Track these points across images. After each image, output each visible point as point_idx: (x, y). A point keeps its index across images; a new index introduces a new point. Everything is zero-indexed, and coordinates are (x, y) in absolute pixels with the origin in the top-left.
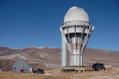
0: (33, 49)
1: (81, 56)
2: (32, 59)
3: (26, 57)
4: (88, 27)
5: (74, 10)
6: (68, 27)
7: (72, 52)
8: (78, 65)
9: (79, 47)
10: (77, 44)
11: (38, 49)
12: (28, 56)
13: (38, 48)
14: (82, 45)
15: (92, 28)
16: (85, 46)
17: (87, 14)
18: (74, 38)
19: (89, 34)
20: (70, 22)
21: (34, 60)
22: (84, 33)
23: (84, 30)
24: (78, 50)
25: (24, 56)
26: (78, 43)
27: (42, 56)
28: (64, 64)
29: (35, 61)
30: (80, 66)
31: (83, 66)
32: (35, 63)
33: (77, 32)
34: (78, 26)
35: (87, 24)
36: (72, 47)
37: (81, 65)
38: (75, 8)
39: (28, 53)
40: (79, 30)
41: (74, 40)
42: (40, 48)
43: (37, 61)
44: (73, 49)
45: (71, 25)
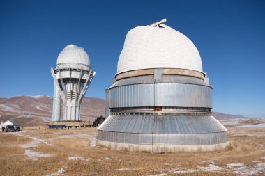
0: (26, 98)
1: (78, 108)
2: (24, 112)
3: (16, 109)
4: (88, 72)
5: (71, 48)
6: (61, 70)
7: (66, 102)
8: (73, 119)
9: (75, 96)
10: (72, 92)
11: (33, 99)
12: (18, 107)
13: (33, 97)
14: (79, 94)
15: (92, 73)
16: (83, 96)
17: (87, 55)
18: (69, 85)
19: (89, 81)
20: (64, 63)
21: (27, 112)
22: (81, 79)
23: (82, 75)
24: (74, 101)
25: (12, 107)
26: (74, 91)
27: (38, 108)
28: (55, 118)
29: (28, 114)
30: (75, 121)
31: (79, 121)
32: (28, 116)
33: (73, 77)
34: (75, 70)
35: (86, 68)
36: (66, 96)
37: (77, 119)
38: (72, 46)
39: (18, 104)
40: (76, 75)
41: (69, 87)
42: (36, 97)
43: (31, 115)
44: (67, 99)
45: (65, 67)
